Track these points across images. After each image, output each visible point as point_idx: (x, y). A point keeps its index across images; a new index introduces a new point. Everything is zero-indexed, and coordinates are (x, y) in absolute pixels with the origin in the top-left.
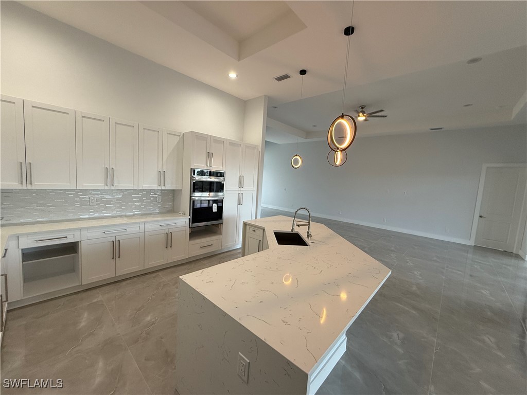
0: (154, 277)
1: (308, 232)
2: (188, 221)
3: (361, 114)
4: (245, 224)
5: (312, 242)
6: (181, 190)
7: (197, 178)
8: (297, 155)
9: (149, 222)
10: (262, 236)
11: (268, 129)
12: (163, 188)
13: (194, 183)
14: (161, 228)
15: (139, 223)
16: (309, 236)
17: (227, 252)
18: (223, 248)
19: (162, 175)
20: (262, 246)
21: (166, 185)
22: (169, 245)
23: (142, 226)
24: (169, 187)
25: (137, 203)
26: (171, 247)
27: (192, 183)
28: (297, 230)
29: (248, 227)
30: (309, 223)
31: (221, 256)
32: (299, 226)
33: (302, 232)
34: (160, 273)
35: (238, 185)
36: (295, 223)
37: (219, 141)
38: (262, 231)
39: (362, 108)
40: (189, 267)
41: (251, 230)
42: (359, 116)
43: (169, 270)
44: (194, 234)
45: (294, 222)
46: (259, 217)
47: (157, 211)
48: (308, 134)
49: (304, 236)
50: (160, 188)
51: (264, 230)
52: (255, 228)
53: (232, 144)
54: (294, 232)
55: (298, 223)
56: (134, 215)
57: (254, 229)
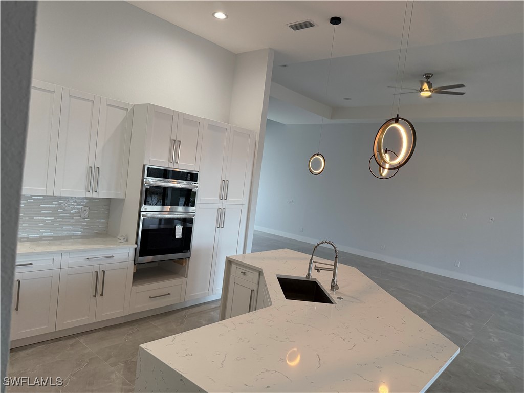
0: (72, 346)
1: (333, 281)
2: (132, 252)
3: (426, 87)
4: (229, 262)
5: (340, 298)
6: (124, 199)
7: (153, 181)
8: (318, 154)
9: (69, 252)
10: (257, 282)
11: (271, 101)
12: (95, 195)
13: (147, 189)
14: (88, 262)
15: (54, 253)
16: (334, 287)
17: (193, 307)
18: (186, 300)
19: (93, 174)
20: (255, 301)
21: (99, 191)
22: (99, 292)
23: (57, 259)
24: (103, 193)
25: (48, 219)
26: (102, 295)
27: (145, 189)
28: (315, 276)
29: (233, 266)
30: (335, 266)
31: (184, 313)
32: (318, 269)
33: (323, 280)
34: (82, 340)
35: (218, 195)
36: (313, 265)
37: (191, 121)
38: (258, 274)
39: (428, 77)
40: (130, 332)
41: (239, 271)
42: (422, 90)
43: (96, 335)
44: (141, 274)
45: (310, 263)
46: (249, 250)
47: (79, 233)
48: (335, 110)
49: (326, 286)
50: (89, 195)
51: (261, 273)
52: (246, 268)
53: (213, 127)
54: (310, 280)
55: (318, 265)
56: (41, 239)
57: (244, 270)
